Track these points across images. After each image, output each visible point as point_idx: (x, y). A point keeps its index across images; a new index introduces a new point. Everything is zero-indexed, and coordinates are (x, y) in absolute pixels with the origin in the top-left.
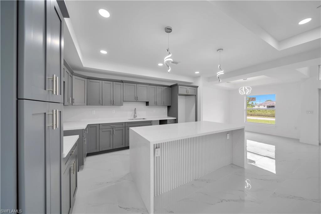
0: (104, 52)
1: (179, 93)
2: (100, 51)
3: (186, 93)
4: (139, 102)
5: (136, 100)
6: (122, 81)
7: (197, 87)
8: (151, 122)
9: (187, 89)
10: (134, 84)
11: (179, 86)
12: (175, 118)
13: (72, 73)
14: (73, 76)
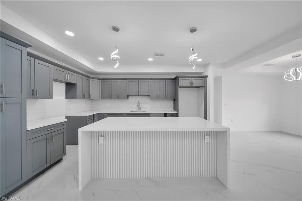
0: (101, 59)
1: (179, 86)
2: (98, 58)
3: (189, 85)
4: (140, 96)
5: (138, 94)
6: (125, 79)
7: (206, 77)
8: (149, 115)
9: (191, 80)
10: (136, 81)
11: (179, 78)
12: (177, 112)
13: (89, 77)
14: (91, 79)
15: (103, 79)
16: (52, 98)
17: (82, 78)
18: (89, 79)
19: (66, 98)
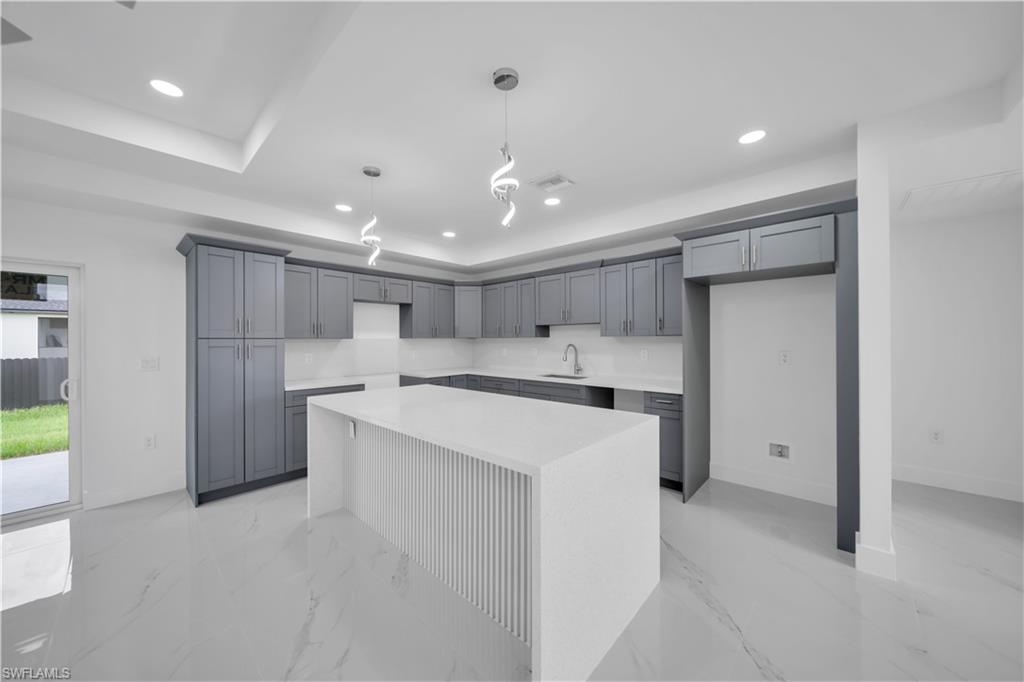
0: (449, 234)
1: (685, 276)
2: (442, 234)
5: (567, 321)
6: (531, 276)
7: (848, 206)
11: (685, 243)
12: (681, 392)
13: (452, 284)
14: (456, 288)
15: (485, 284)
16: (352, 337)
17: (427, 290)
18: (452, 287)
19: (401, 337)
